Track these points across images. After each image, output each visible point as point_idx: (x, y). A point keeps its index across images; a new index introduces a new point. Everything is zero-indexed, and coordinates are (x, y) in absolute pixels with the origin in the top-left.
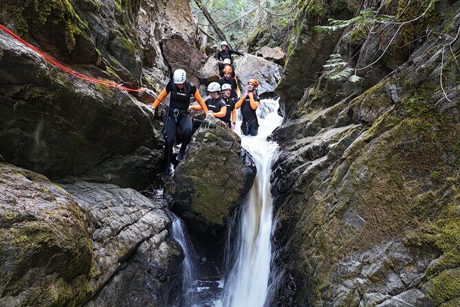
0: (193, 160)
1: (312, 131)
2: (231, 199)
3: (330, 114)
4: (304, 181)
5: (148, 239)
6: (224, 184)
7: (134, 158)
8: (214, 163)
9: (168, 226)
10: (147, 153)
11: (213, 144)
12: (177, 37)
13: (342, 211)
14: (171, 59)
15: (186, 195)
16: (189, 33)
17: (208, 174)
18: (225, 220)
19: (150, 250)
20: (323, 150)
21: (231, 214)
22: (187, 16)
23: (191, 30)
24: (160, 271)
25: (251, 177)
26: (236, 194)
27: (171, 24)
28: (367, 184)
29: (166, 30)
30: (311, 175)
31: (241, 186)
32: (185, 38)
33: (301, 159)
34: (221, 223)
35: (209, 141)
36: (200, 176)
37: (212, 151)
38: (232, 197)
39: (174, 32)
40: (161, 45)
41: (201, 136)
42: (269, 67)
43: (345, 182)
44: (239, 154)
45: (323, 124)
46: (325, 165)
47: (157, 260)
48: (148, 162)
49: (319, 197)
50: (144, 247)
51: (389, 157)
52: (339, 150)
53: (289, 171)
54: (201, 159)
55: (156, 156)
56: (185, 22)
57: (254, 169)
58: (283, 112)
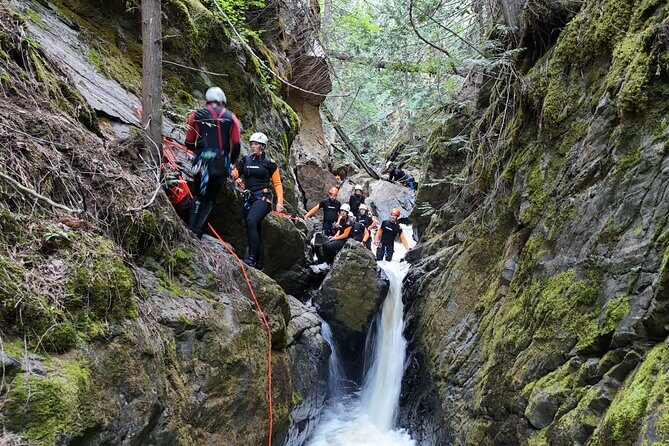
0: (337, 275)
1: (433, 251)
2: (369, 308)
3: (446, 237)
4: (424, 286)
5: (308, 328)
6: (363, 295)
7: (291, 273)
8: (355, 277)
9: (320, 324)
10: (300, 270)
11: (354, 262)
12: (312, 163)
13: (447, 302)
14: (305, 185)
15: (331, 305)
16: (322, 157)
17: (350, 286)
18: (363, 327)
19: (310, 335)
20: (436, 263)
21: (369, 321)
22: (320, 140)
23: (324, 153)
24: (318, 351)
25: (385, 288)
26: (373, 304)
27: (305, 150)
28: (458, 281)
29: (300, 156)
30: (428, 282)
31: (376, 296)
32: (319, 162)
33: (423, 272)
34: (360, 330)
35: (351, 259)
36: (343, 288)
37: (353, 267)
38: (369, 306)
39: (308, 158)
40: (295, 171)
41: (344, 256)
42: (405, 193)
43: (448, 282)
44: (375, 269)
45: (440, 244)
46: (438, 274)
47: (315, 343)
48: (300, 278)
49: (433, 296)
50: (306, 333)
51: (469, 262)
52: (446, 262)
53: (414, 281)
54: (344, 274)
55: (305, 273)
56: (318, 146)
57: (388, 282)
58: (416, 237)
